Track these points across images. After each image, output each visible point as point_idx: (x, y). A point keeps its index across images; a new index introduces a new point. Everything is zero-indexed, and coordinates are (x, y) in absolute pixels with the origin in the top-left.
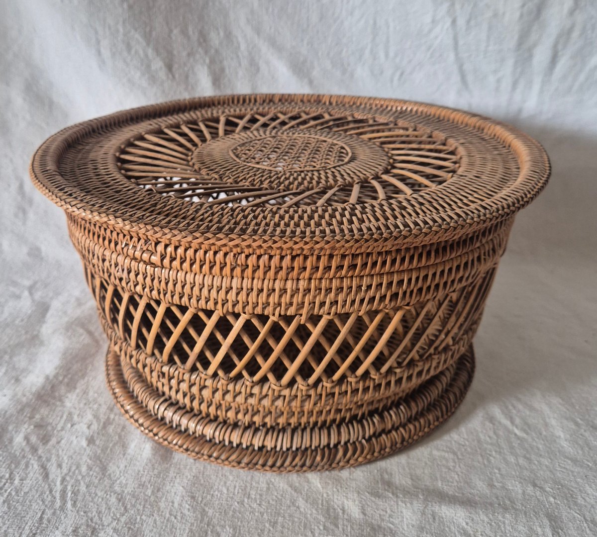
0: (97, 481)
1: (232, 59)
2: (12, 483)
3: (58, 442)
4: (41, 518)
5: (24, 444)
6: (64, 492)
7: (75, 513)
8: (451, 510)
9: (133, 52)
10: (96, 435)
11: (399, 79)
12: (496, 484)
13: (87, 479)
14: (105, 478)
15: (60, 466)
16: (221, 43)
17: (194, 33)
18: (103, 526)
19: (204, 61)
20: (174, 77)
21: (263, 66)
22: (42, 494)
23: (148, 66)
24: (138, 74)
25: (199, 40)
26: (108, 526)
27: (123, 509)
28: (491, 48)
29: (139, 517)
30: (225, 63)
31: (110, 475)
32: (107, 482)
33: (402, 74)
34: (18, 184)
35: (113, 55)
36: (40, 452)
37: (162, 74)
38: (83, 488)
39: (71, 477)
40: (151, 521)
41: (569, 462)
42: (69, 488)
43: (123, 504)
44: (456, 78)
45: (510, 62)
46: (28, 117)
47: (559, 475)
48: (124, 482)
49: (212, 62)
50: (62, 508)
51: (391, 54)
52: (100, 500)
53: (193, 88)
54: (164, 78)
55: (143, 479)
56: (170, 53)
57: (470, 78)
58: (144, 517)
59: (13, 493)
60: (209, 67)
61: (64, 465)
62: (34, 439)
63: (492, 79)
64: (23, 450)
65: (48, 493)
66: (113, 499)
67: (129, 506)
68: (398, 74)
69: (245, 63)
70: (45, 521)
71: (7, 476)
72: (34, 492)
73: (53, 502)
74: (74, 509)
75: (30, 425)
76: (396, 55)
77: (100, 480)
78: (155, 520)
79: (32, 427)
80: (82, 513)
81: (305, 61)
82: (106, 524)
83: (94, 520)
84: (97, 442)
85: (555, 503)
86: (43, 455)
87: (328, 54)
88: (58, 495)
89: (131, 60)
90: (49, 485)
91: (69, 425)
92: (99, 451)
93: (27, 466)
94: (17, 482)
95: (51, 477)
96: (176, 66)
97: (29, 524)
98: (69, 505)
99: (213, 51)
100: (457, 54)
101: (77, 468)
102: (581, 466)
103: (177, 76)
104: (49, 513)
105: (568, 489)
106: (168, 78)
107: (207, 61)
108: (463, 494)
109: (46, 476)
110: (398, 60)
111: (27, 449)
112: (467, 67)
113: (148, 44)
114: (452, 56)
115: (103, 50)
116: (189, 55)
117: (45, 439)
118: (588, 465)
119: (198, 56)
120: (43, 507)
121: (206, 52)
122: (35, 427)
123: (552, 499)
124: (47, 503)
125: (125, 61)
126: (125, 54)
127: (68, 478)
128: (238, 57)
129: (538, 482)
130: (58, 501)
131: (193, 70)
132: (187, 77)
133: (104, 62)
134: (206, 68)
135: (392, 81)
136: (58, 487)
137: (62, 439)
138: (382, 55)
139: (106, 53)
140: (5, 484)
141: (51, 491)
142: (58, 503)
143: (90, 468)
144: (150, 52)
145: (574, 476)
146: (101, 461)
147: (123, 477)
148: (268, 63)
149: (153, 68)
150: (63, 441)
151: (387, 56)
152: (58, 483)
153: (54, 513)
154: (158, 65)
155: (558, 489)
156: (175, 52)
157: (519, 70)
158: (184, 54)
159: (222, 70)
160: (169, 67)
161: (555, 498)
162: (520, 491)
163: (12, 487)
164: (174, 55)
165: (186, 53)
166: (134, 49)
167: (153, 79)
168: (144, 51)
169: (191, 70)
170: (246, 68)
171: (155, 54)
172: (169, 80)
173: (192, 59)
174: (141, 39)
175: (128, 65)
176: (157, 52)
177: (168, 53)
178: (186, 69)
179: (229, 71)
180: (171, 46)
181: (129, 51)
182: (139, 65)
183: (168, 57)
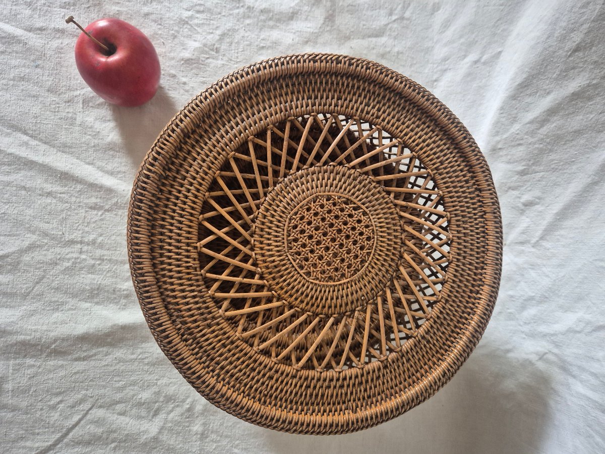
19: (593, 79)
20: (570, 56)
23: (573, 30)
24: (564, 24)
30: (598, 99)
37: (570, 45)
49: (596, 86)
53: (565, 77)
54: (566, 49)
56: (592, 45)
60: (589, 85)
89: (574, 13)
96: (581, 54)
103: (571, 59)
106: (567, 51)
107: (594, 82)
113: (593, 21)
116: (595, 62)
125: (572, 7)
126: (580, 5)
131: (580, 72)
132: (573, 68)
134: (588, 82)
144: (586, 26)
149: (572, 35)
154: (577, 37)
156: (594, 49)
158: (595, 58)
159: (590, 99)
160: (577, 49)
164: (591, 49)
165: (597, 59)
166: (585, 10)
167: (563, 38)
168: (586, 20)
169: (581, 69)
170: (598, 119)
171: (586, 31)
172: (565, 54)
173: (592, 67)
174: (596, 11)
175: (570, 11)
176: (589, 32)
177: (591, 42)
178: (581, 65)
179: (591, 105)
180: (599, 43)
181: (583, 7)
182: (573, 21)
183: (587, 44)
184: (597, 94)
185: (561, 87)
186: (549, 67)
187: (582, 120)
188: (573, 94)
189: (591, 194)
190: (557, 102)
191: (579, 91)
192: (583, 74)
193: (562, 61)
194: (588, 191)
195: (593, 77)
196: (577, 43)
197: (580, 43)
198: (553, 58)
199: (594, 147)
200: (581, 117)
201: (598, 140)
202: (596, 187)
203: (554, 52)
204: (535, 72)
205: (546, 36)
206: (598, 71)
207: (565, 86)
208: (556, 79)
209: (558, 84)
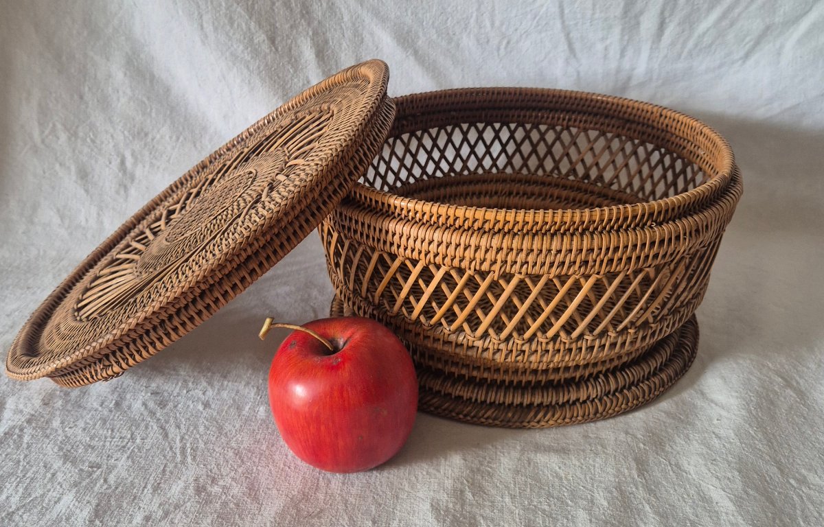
0: (214, 439)
1: (335, 30)
2: (134, 443)
3: (175, 407)
4: (164, 471)
5: (143, 409)
6: (183, 449)
7: (195, 466)
8: (546, 457)
9: (235, 25)
10: (211, 400)
11: (506, 48)
12: (591, 435)
13: (205, 438)
14: (222, 437)
15: (178, 427)
16: (324, 15)
17: (296, 5)
18: (222, 475)
19: (308, 34)
20: (277, 49)
21: (367, 37)
22: (163, 450)
23: (251, 40)
24: (241, 47)
25: (301, 11)
26: (227, 475)
27: (240, 461)
28: (597, 16)
29: (255, 468)
30: (329, 35)
31: (226, 433)
32: (223, 439)
33: (508, 43)
34: (119, 160)
35: (216, 29)
36: (158, 415)
37: (265, 47)
38: (201, 445)
39: (190, 436)
40: (266, 471)
41: (663, 414)
42: (188, 445)
43: (240, 457)
44: (563, 46)
45: (617, 31)
46: (129, 91)
47: (652, 425)
48: (240, 439)
49: (315, 33)
50: (183, 462)
51: (497, 23)
52: (218, 454)
53: (296, 61)
54: (268, 51)
55: (258, 437)
56: (273, 26)
57: (577, 46)
58: (259, 468)
59: (136, 450)
60: (313, 39)
61: (182, 426)
62: (151, 405)
63: (600, 47)
64: (142, 414)
65: (168, 449)
66: (231, 454)
67: (245, 459)
68: (504, 43)
69: (348, 34)
70: (168, 473)
71: (129, 436)
72: (155, 449)
73: (174, 457)
74: (194, 463)
75: (146, 393)
76: (502, 24)
77: (217, 438)
78: (270, 470)
79: (149, 394)
80: (202, 466)
81: (409, 32)
82: (224, 474)
83: (213, 471)
84: (213, 406)
85: (644, 449)
86: (161, 418)
87: (433, 22)
88: (178, 452)
89: (234, 34)
90: (169, 443)
91: (185, 392)
92: (215, 414)
93: (147, 428)
94: (138, 441)
95: (170, 436)
96: (278, 39)
97: (153, 475)
98: (189, 459)
99: (316, 23)
100: (563, 22)
101: (195, 428)
102: (674, 418)
103: (280, 49)
104: (171, 466)
105: (658, 437)
106: (271, 50)
107: (311, 33)
108: (558, 444)
109: (166, 436)
110: (504, 29)
111: (146, 413)
112: (574, 35)
113: (250, 18)
114: (558, 25)
115: (205, 25)
116: (291, 27)
117: (163, 404)
118: (680, 418)
119: (301, 29)
120: (165, 462)
121: (309, 24)
122: (152, 394)
123: (642, 445)
124: (168, 458)
125: (227, 34)
126: (228, 28)
127: (187, 437)
128: (341, 28)
129: (630, 431)
130: (178, 455)
131: (296, 43)
132: (290, 49)
133: (206, 36)
134: (309, 39)
135: (498, 49)
136: (178, 444)
137: (178, 404)
138: (488, 24)
139: (209, 28)
140: (127, 443)
141: (171, 448)
142: (179, 458)
143: (207, 428)
144: (253, 25)
145: (666, 426)
146: (217, 422)
147: (239, 435)
148: (372, 34)
149: (256, 41)
150: (180, 405)
151: (493, 24)
152: (178, 441)
153: (176, 467)
154: (261, 37)
155: (650, 436)
156: (278, 25)
157: (626, 38)
158: (287, 26)
159: (326, 42)
160: (272, 40)
161: (644, 445)
162: (613, 439)
163: (135, 445)
164: (277, 28)
165: (289, 25)
166: (236, 23)
167: (256, 52)
168: (246, 24)
169: (294, 42)
170: (349, 39)
171: (257, 27)
172: (272, 53)
173: (295, 31)
174: (243, 13)
175: (230, 39)
176: (260, 25)
177: (270, 26)
178: (289, 41)
179: (333, 43)
180: (274, 19)
181: (232, 24)
182: (242, 38)
183: (270, 30)
184: (324, 34)
185: (306, 67)
186: (281, 75)
187: (346, 55)
188: (317, 56)
189: (427, 58)
190: (321, 74)
191: (316, 49)
192: (299, 41)
193: (278, 59)
194: (423, 61)
195: (305, 33)
196: (266, 38)
197: (267, 35)
198: (272, 67)
199: (377, 49)
200: (343, 55)
201: (370, 44)
202: (420, 52)
203: (267, 65)
204: (280, 92)
205: (245, 71)
206: (301, 27)
207: (306, 62)
208: (295, 71)
209: (302, 69)
